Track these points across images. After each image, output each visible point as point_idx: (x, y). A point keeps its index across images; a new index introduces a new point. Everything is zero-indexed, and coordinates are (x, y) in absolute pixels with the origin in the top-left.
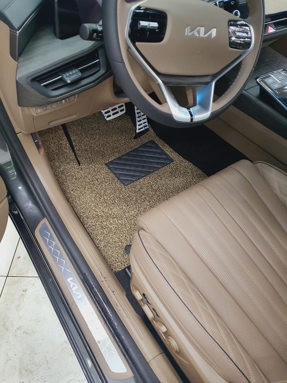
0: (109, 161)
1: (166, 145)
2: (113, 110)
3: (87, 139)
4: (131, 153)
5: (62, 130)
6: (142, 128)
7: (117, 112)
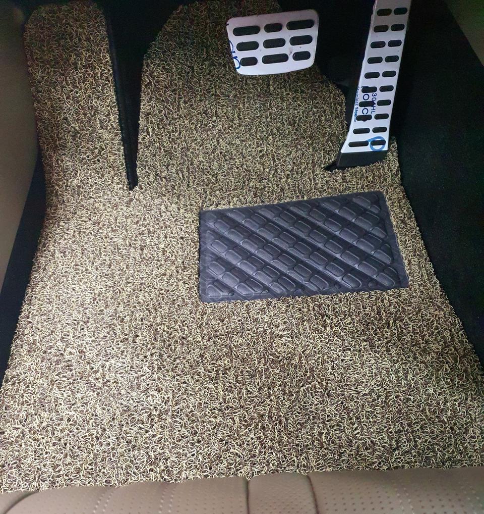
0: (220, 208)
1: (412, 223)
2: (269, 44)
3: (187, 122)
4: (291, 208)
5: (109, 68)
6: (365, 144)
7: (283, 58)
